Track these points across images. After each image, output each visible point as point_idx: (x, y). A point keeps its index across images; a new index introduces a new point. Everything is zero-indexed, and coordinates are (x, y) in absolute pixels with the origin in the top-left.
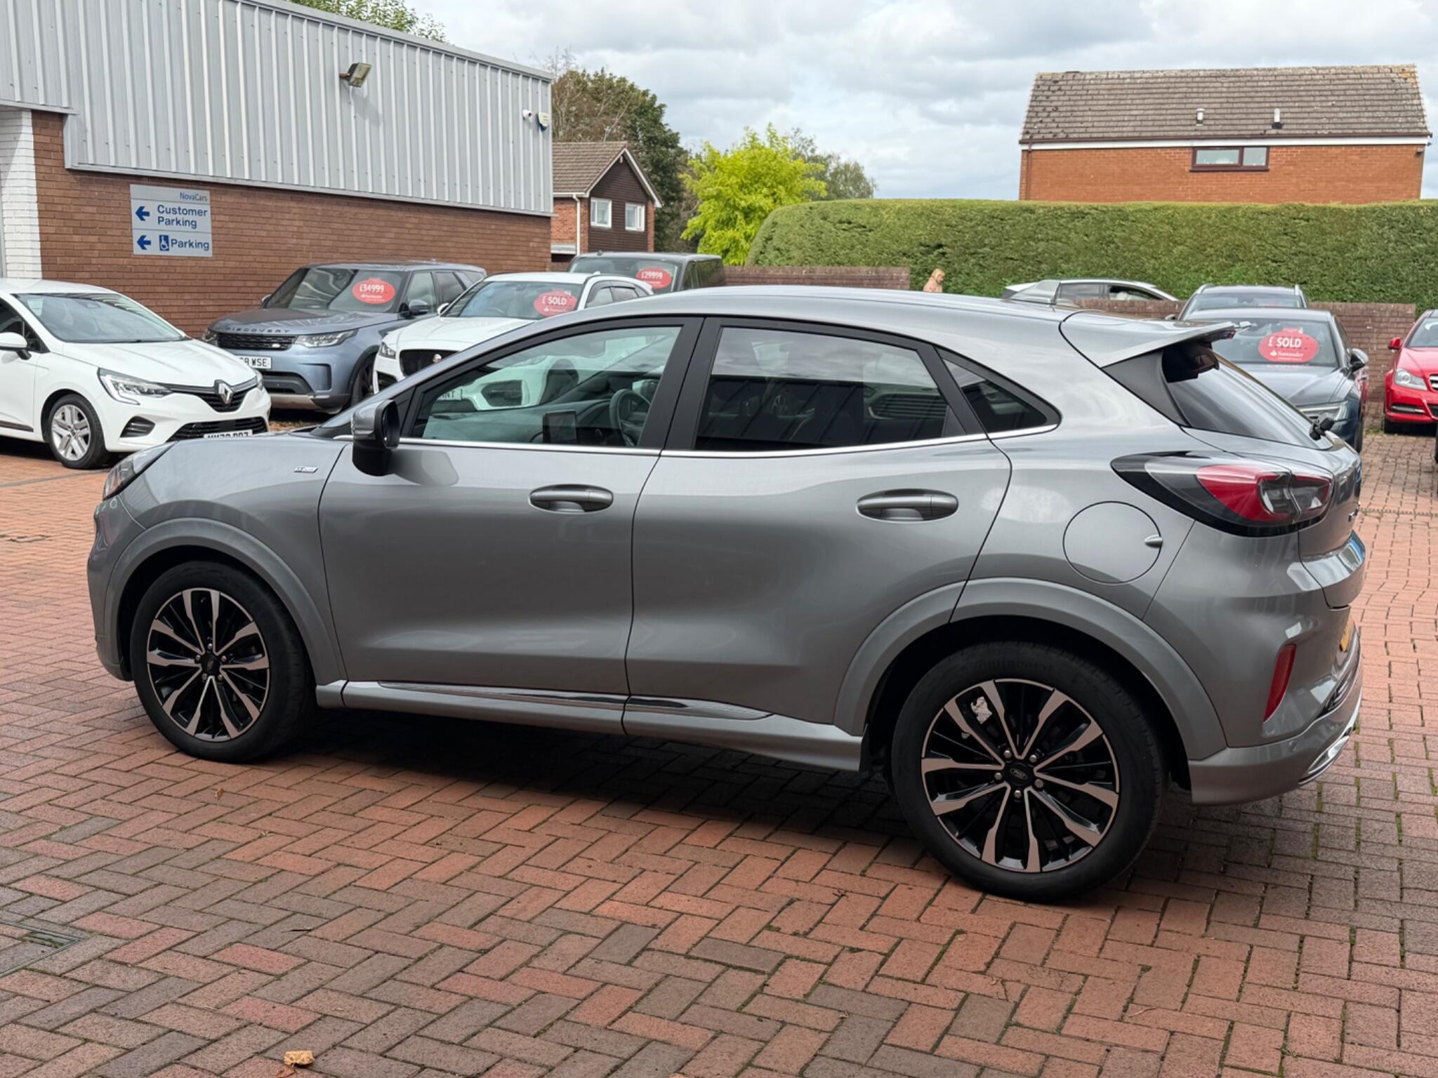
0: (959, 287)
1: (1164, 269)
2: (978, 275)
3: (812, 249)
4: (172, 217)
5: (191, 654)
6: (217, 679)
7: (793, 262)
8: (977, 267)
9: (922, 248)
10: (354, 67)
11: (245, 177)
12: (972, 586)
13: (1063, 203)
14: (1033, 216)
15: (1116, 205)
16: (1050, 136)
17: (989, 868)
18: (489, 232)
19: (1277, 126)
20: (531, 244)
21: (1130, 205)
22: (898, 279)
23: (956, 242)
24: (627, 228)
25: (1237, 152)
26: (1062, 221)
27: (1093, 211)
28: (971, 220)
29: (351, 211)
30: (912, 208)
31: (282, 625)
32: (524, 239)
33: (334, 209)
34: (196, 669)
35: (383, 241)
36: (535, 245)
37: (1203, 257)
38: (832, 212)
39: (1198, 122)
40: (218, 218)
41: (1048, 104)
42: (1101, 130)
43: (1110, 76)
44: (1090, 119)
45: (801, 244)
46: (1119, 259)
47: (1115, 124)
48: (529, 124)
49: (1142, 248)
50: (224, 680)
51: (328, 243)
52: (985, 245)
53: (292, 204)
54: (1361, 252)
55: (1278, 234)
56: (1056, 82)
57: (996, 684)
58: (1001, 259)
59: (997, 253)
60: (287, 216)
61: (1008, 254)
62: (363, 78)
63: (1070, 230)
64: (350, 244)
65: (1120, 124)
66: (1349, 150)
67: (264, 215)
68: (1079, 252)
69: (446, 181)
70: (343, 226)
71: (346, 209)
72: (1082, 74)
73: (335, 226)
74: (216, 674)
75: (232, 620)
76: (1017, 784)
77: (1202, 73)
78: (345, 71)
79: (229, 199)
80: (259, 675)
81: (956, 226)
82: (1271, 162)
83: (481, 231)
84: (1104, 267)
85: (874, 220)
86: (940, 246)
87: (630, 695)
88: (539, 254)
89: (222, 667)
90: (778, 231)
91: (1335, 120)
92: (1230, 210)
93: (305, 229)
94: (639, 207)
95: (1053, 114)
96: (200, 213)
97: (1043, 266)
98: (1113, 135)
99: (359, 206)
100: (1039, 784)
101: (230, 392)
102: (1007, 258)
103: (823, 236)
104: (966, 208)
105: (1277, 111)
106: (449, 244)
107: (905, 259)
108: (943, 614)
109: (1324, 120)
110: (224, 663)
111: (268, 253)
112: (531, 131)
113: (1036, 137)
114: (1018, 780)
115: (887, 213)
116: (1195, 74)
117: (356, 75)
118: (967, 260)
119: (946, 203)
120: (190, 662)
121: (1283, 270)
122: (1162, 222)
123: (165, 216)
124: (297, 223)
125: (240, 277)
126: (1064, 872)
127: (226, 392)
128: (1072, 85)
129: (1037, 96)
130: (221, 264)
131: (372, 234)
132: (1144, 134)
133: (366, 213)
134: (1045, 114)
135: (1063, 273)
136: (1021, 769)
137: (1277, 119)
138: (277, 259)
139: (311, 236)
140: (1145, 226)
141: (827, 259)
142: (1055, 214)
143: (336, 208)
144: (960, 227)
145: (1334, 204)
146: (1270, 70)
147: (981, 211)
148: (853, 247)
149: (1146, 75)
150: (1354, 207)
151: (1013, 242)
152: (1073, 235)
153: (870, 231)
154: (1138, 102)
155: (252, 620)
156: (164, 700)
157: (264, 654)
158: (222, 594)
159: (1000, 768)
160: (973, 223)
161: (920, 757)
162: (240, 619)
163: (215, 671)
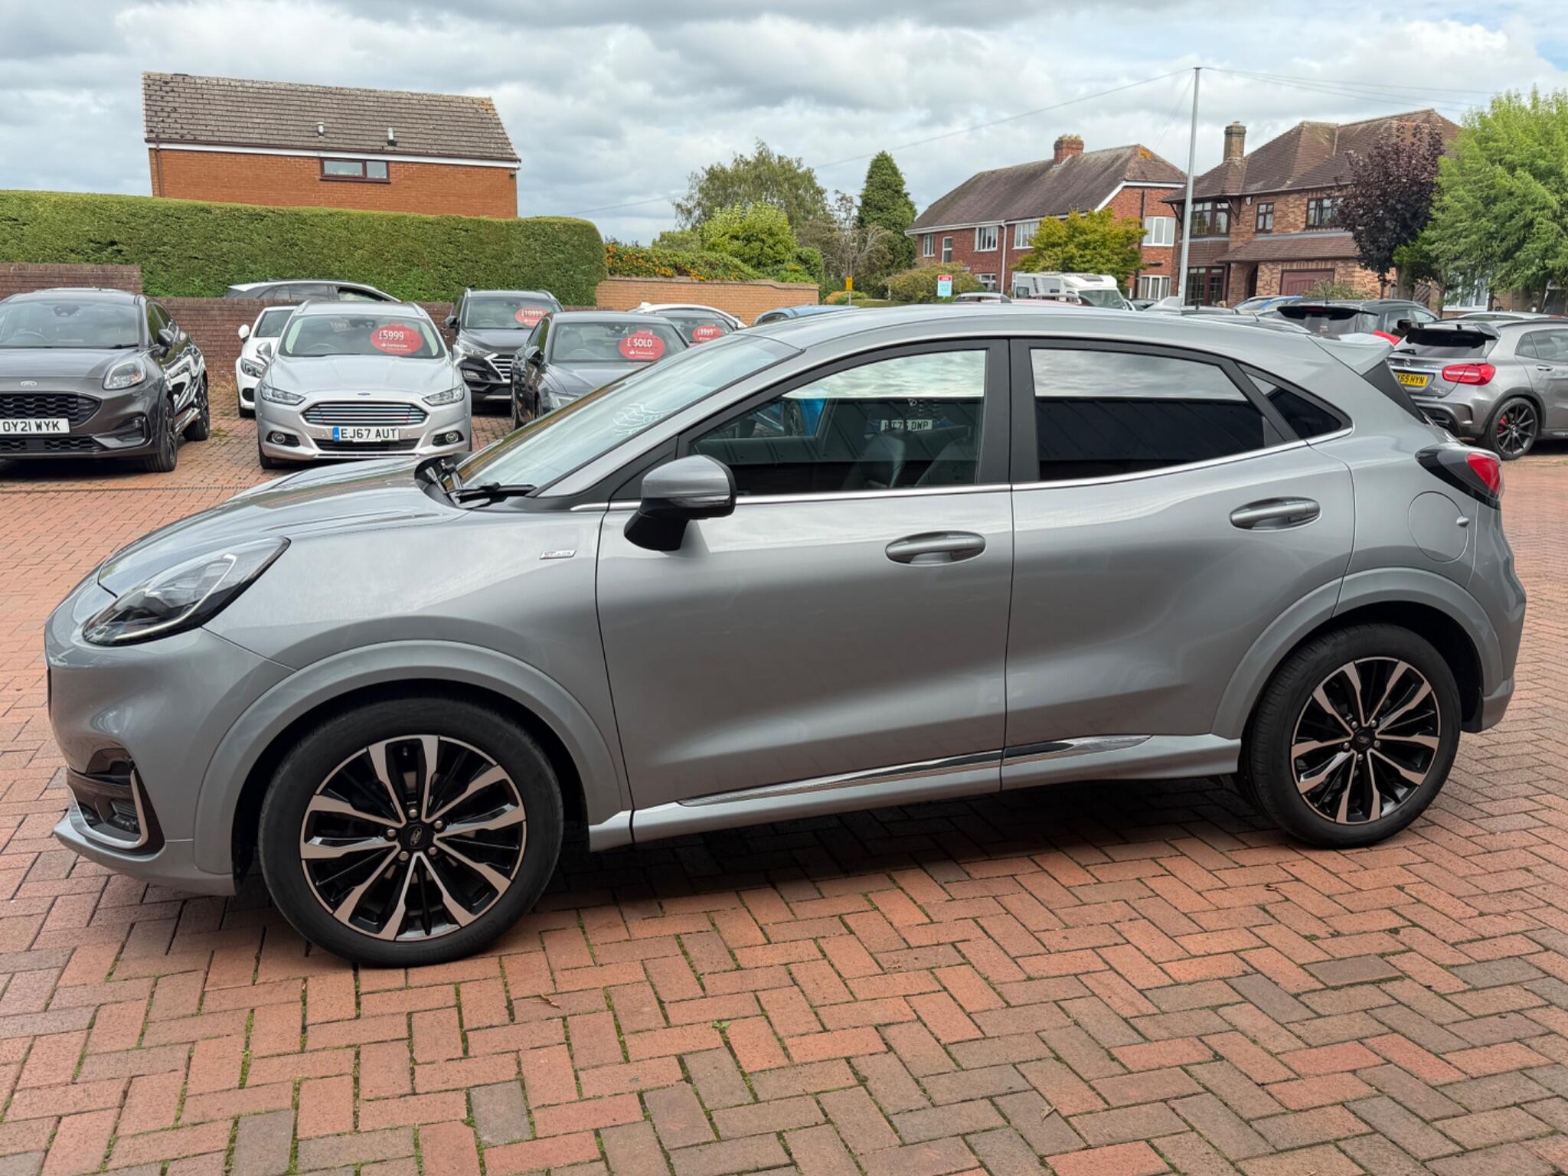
1: (349, 271)
6: (428, 854)
9: (91, 244)
12: (1346, 582)
13: (239, 205)
14: (210, 217)
15: (291, 208)
16: (178, 137)
17: (1343, 829)
19: (392, 143)
21: (305, 210)
22: (129, 277)
23: (131, 239)
25: (360, 165)
26: (241, 222)
27: (270, 214)
28: (143, 217)
30: (71, 202)
37: (382, 261)
39: (320, 134)
41: (165, 104)
42: (227, 134)
43: (221, 83)
44: (213, 123)
46: (305, 261)
47: (240, 130)
49: (325, 251)
52: (165, 244)
54: (515, 261)
55: (444, 242)
56: (166, 83)
57: (1356, 665)
61: (191, 253)
63: (251, 231)
65: (245, 130)
66: (456, 169)
68: (265, 253)
72: (191, 77)
74: (427, 847)
76: (1363, 748)
77: (310, 89)
80: (508, 833)
81: (127, 223)
82: (391, 176)
84: (291, 268)
85: (25, 213)
86: (113, 243)
89: (437, 836)
91: (440, 142)
92: (398, 219)
95: (172, 115)
97: (231, 266)
98: (241, 140)
100: (1379, 744)
102: (191, 257)
105: (390, 129)
107: (73, 255)
109: (430, 141)
113: (162, 136)
114: (1363, 745)
115: (41, 206)
116: (304, 89)
118: (146, 259)
119: (109, 199)
120: (377, 842)
121: (454, 275)
122: (339, 227)
128: (185, 88)
129: (150, 96)
132: (271, 142)
134: (165, 114)
135: (252, 273)
136: (1366, 735)
137: (391, 137)
140: (324, 230)
142: (234, 215)
144: (133, 224)
145: (484, 218)
146: (371, 91)
149: (257, 85)
150: (503, 220)
151: (194, 241)
152: (255, 236)
153: (24, 224)
154: (256, 110)
155: (494, 763)
156: (335, 906)
157: (516, 804)
158: (442, 738)
159: (1350, 738)
160: (146, 221)
161: (1291, 745)
162: (476, 766)
163: (425, 845)
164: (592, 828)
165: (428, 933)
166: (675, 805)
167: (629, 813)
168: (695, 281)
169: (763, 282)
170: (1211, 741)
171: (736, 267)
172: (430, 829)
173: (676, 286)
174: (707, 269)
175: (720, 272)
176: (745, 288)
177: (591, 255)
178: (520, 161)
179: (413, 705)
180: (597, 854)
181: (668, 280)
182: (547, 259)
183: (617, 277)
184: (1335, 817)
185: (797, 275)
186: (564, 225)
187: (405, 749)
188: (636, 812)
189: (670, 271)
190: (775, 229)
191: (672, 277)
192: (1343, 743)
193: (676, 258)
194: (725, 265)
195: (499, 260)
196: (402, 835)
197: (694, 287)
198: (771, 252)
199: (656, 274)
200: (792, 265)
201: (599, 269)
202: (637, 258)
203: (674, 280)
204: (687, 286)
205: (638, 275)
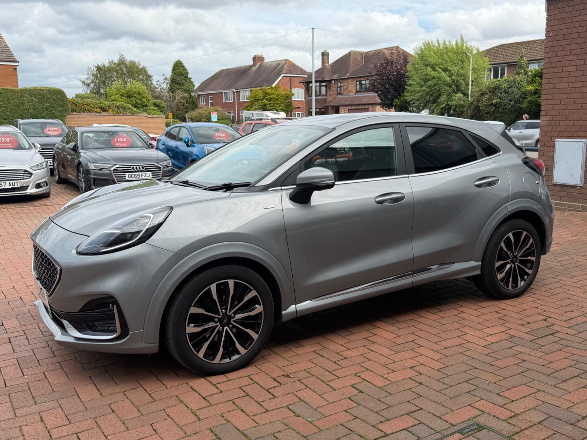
5: (214, 319)
6: (229, 328)
12: (510, 204)
34: (216, 326)
54: (25, 107)
57: (512, 233)
74: (229, 325)
75: (240, 293)
76: (514, 263)
87: (413, 271)
100: (518, 261)
120: (212, 324)
126: (525, 285)
136: (515, 258)
145: (9, 87)
150: (18, 89)
155: (253, 289)
156: (198, 352)
157: (259, 304)
158: (235, 280)
159: (511, 260)
161: (495, 263)
162: (246, 290)
163: (228, 323)
164: (283, 312)
165: (230, 359)
166: (309, 301)
167: (294, 306)
168: (111, 114)
169: (142, 114)
170: (472, 264)
171: (129, 108)
172: (230, 317)
173: (102, 117)
174: (116, 109)
175: (122, 110)
176: (134, 117)
177: (63, 104)
178: (19, 62)
179: (225, 268)
180: (284, 322)
181: (98, 114)
182: (41, 106)
183: (74, 113)
184: (508, 287)
185: (155, 111)
186: (49, 90)
187: (222, 286)
188: (297, 305)
189: (99, 110)
190: (141, 92)
191: (100, 113)
192: (508, 262)
193: (101, 105)
194: (124, 107)
195: (18, 106)
196: (220, 321)
197: (110, 117)
198: (140, 102)
199: (93, 112)
200: (152, 107)
201: (66, 110)
202: (84, 105)
203: (101, 114)
204: (107, 117)
205: (84, 112)
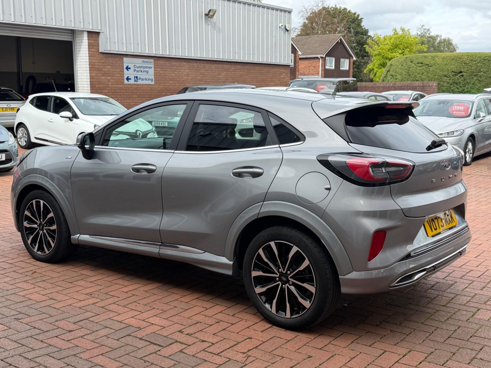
0: (469, 89)
2: (478, 84)
3: (406, 75)
4: (139, 69)
5: (36, 223)
6: (43, 232)
7: (398, 80)
8: (477, 81)
9: (453, 73)
10: (210, 11)
11: (167, 54)
12: (265, 204)
17: (274, 315)
18: (264, 72)
20: (281, 76)
22: (432, 86)
23: (468, 70)
24: (341, 69)
28: (475, 61)
29: (208, 66)
30: (449, 56)
31: (61, 214)
32: (279, 74)
33: (202, 65)
34: (37, 228)
35: (221, 76)
36: (283, 76)
38: (415, 59)
40: (157, 69)
45: (401, 72)
48: (282, 29)
50: (45, 233)
51: (199, 78)
52: (481, 72)
53: (185, 64)
57: (275, 242)
58: (488, 77)
59: (487, 75)
60: (183, 68)
62: (214, 15)
64: (207, 78)
67: (174, 68)
69: (247, 53)
70: (205, 71)
71: (206, 65)
73: (201, 71)
74: (43, 231)
75: (47, 211)
76: (284, 283)
78: (207, 13)
79: (161, 62)
80: (54, 231)
81: (468, 64)
83: (260, 72)
85: (432, 62)
86: (461, 72)
87: (162, 243)
88: (285, 80)
89: (45, 228)
90: (392, 67)
93: (190, 73)
94: (346, 60)
96: (150, 68)
99: (211, 63)
100: (291, 283)
101: (141, 134)
103: (410, 69)
104: (473, 56)
106: (247, 77)
107: (445, 78)
108: (255, 214)
110: (45, 227)
111: (175, 82)
112: (283, 32)
114: (283, 281)
115: (438, 59)
117: (211, 13)
118: (472, 78)
120: (36, 226)
123: (137, 69)
124: (187, 71)
125: (165, 91)
126: (298, 318)
127: (140, 134)
130: (157, 86)
131: (216, 74)
133: (214, 66)
136: (285, 277)
138: (179, 84)
139: (192, 75)
141: (412, 79)
143: (202, 64)
144: (470, 64)
147: (480, 57)
148: (423, 73)
153: (431, 66)
155: (52, 211)
156: (28, 239)
157: (55, 224)
158: (44, 202)
159: (278, 276)
160: (476, 62)
161: (251, 270)
164: (72, 237)
165: (42, 253)
166: (88, 236)
167: (79, 235)
170: (224, 260)
184: (271, 309)
188: (81, 235)
192: (275, 277)
